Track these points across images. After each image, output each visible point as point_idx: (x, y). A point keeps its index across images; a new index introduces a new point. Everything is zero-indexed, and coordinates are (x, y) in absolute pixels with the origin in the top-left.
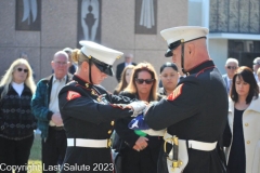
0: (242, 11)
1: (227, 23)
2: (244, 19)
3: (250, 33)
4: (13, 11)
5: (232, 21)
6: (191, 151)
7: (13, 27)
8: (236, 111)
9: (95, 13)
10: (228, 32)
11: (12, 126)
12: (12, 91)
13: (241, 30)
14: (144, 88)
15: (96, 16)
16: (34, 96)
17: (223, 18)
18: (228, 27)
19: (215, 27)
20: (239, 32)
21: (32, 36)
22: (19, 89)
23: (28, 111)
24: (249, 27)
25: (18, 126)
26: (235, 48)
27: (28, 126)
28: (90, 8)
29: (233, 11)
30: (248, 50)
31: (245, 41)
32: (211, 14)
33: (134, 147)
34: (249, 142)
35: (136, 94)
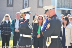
0: (65, 3)
1: (61, 5)
2: (66, 5)
3: (67, 8)
4: (6, 2)
5: (63, 5)
6: (52, 39)
7: (6, 6)
8: (63, 28)
9: (27, 2)
10: (62, 8)
11: (5, 31)
12: (5, 22)
14: (40, 21)
15: (28, 3)
16: (11, 24)
17: (60, 4)
19: (58, 7)
20: (64, 8)
21: (11, 8)
22: (7, 22)
23: (9, 27)
24: (67, 7)
25: (7, 31)
26: (63, 12)
27: (9, 31)
28: (26, 1)
29: (63, 2)
30: (67, 12)
31: (66, 10)
32: (57, 3)
33: (37, 37)
34: (67, 36)
35: (38, 23)
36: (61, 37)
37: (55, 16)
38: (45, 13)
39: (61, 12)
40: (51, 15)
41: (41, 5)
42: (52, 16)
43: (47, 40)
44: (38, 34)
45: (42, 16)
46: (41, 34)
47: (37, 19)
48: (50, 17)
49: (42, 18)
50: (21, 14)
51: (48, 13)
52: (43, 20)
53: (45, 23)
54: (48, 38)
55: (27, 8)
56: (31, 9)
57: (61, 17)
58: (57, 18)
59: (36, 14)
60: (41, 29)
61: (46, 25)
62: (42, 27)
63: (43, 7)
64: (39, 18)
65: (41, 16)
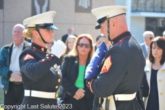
1: (145, 4)
2: (158, 2)
3: (162, 12)
5: (149, 3)
6: (117, 103)
10: (146, 11)
13: (156, 9)
14: (83, 51)
18: (145, 8)
19: (135, 8)
20: (154, 11)
24: (162, 8)
26: (151, 24)
30: (160, 25)
31: (159, 18)
33: (75, 97)
34: (162, 94)
35: (78, 56)
36: (146, 97)
37: (127, 35)
38: (98, 27)
39: (143, 24)
40: (115, 33)
41: (84, 3)
42: (116, 35)
43: (104, 105)
44: (77, 89)
45: (89, 36)
46: (86, 88)
47: (75, 45)
48: (112, 38)
49: (88, 42)
50: (26, 31)
51: (106, 29)
52: (91, 47)
53: (96, 57)
54: (105, 99)
55: (45, 14)
56: (55, 18)
57: (146, 38)
58: (130, 41)
59: (70, 31)
60: (87, 74)
61: (99, 63)
62: (89, 69)
63: (92, 11)
64: (81, 41)
65: (86, 37)
